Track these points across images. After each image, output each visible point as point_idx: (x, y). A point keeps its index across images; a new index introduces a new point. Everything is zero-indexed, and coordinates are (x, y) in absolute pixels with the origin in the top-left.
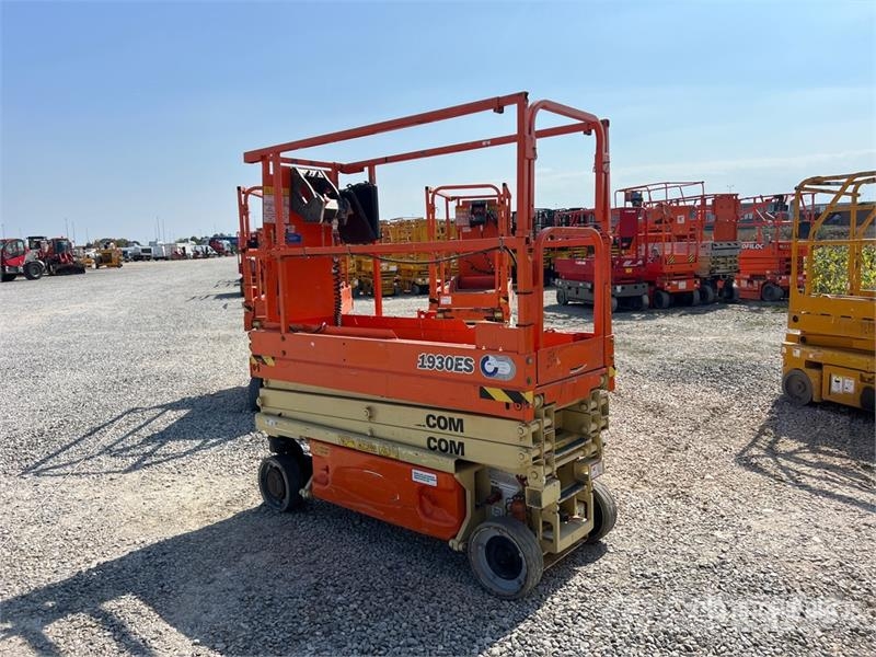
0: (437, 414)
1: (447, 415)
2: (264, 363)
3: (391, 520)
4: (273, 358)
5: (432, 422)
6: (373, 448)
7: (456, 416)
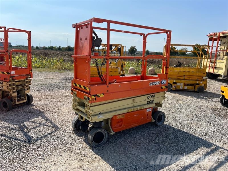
0: (149, 95)
1: (152, 95)
2: (99, 96)
3: (141, 124)
4: (103, 94)
5: (149, 97)
6: (137, 109)
7: (153, 94)
